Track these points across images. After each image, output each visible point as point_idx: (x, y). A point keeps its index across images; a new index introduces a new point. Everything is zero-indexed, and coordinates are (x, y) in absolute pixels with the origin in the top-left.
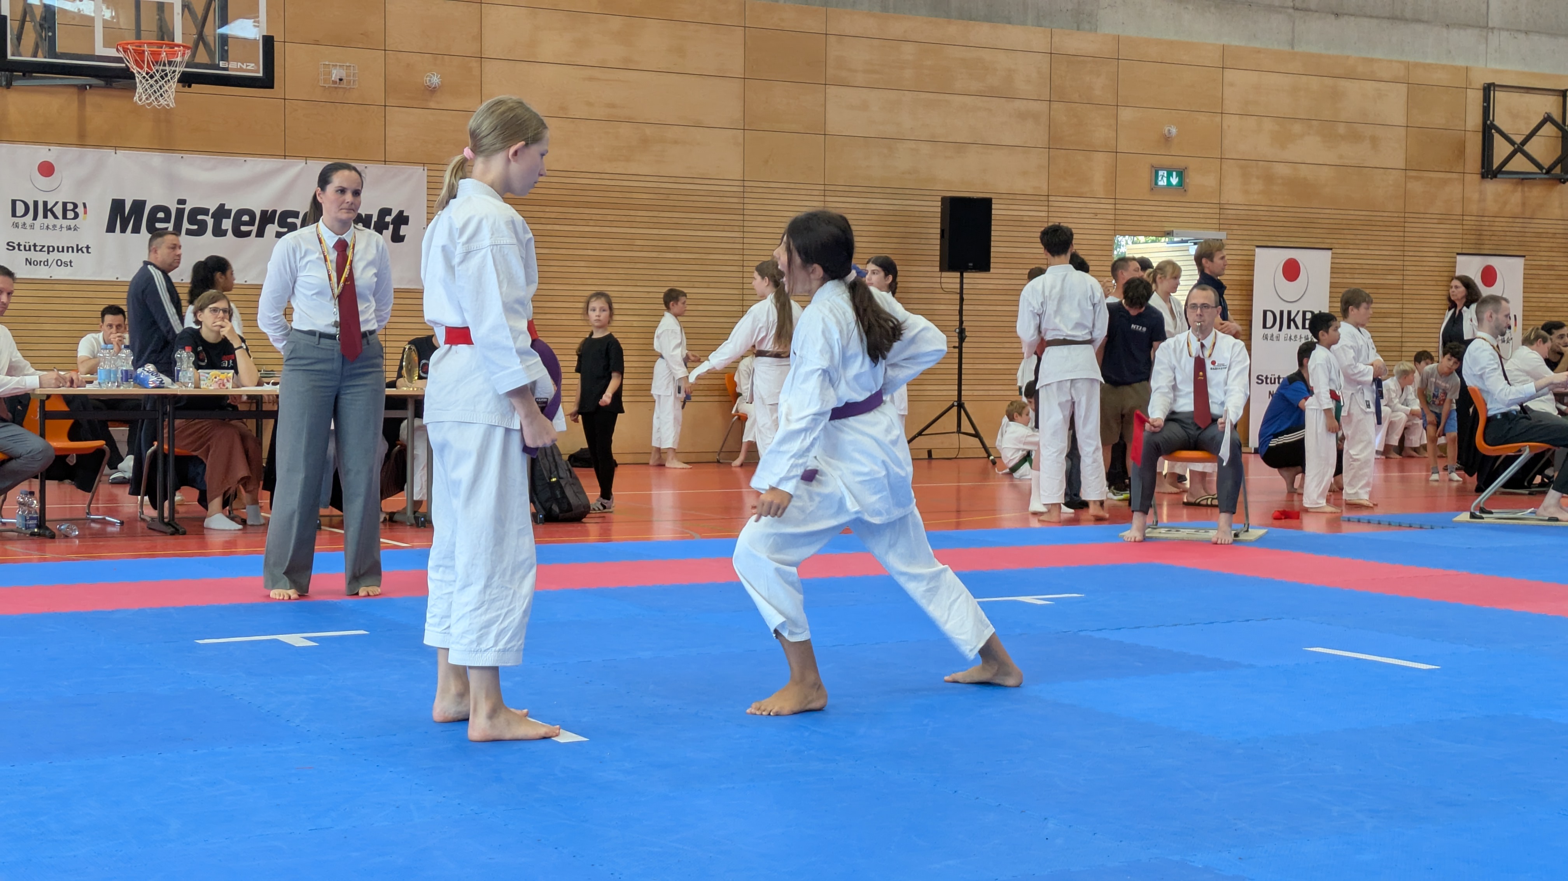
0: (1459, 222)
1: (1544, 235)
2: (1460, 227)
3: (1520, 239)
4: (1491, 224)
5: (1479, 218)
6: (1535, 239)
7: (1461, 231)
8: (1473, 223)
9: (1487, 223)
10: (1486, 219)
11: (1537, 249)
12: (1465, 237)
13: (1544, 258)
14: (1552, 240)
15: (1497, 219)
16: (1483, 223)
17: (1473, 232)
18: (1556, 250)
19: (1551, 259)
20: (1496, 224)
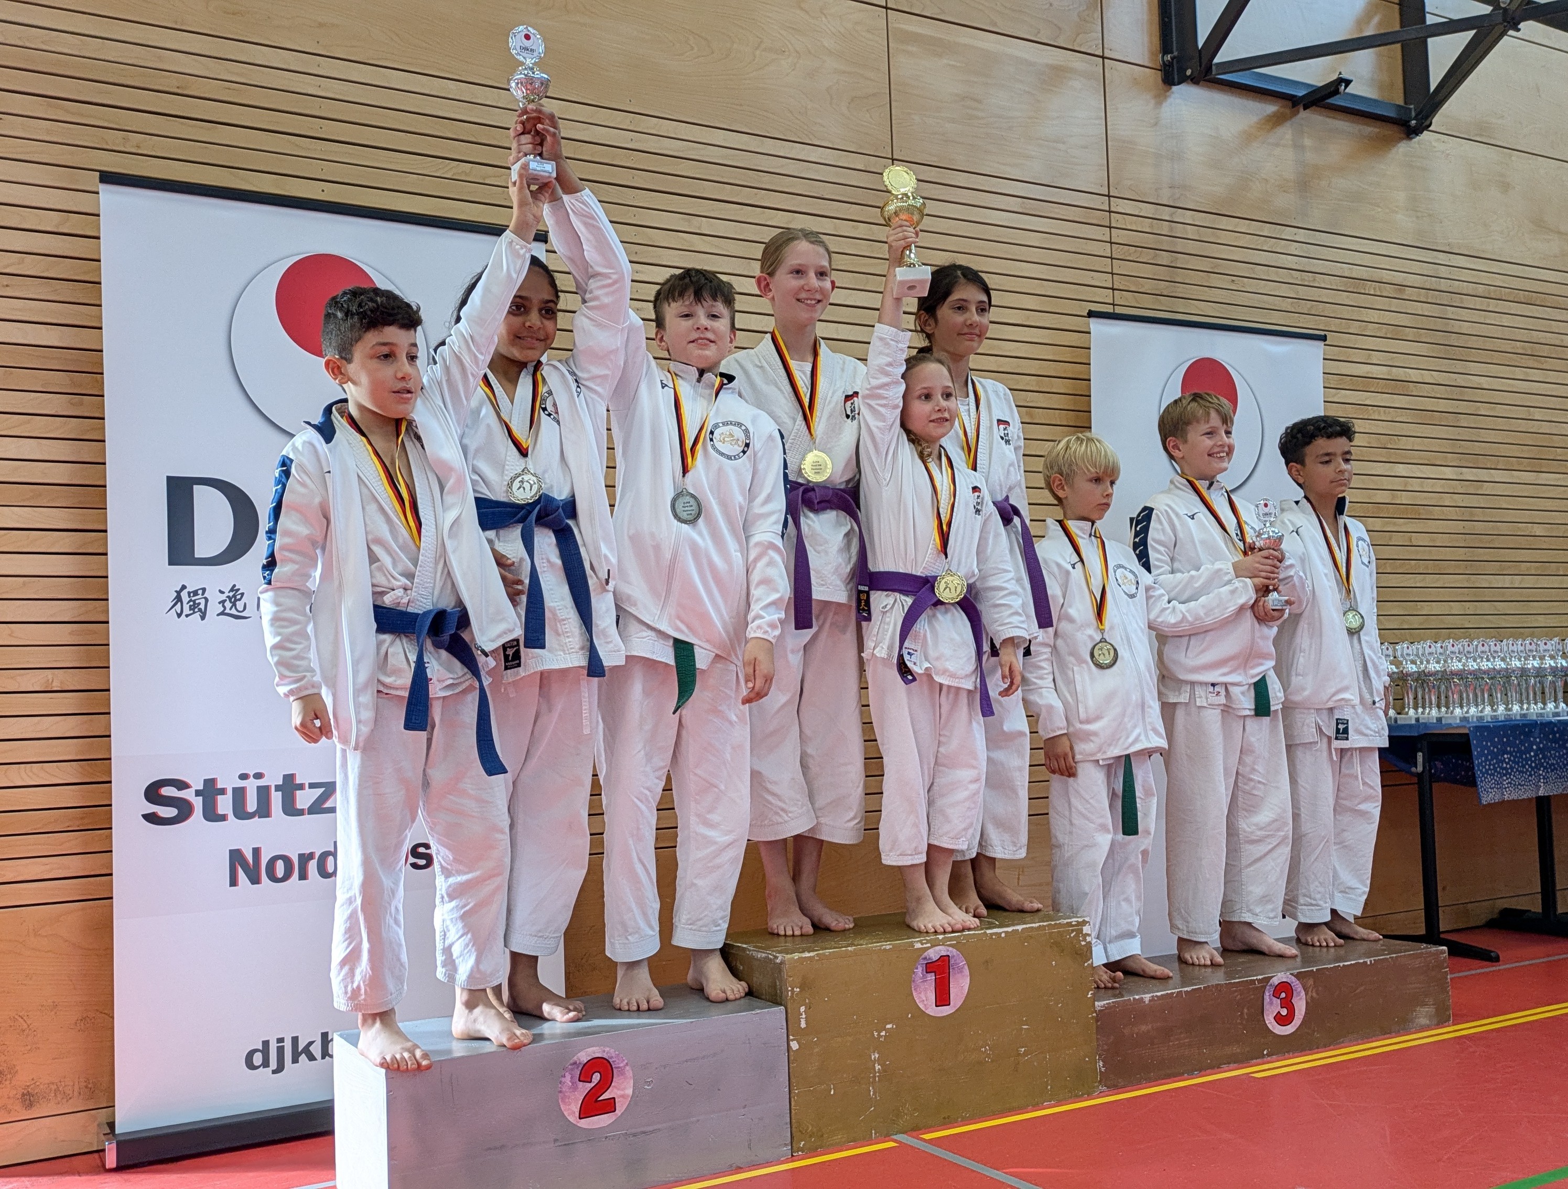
0: (1095, 217)
1: (1371, 288)
2: (1103, 233)
3: (1303, 292)
4: (1208, 235)
5: (1165, 213)
6: (1344, 298)
7: (1105, 249)
8: (1146, 225)
9: (1191, 232)
10: (1188, 217)
11: (1354, 327)
12: (1119, 268)
13: (1376, 358)
14: (1395, 305)
15: (1224, 223)
16: (1179, 230)
17: (1147, 256)
18: (1410, 334)
19: (1399, 360)
20: (1224, 237)
